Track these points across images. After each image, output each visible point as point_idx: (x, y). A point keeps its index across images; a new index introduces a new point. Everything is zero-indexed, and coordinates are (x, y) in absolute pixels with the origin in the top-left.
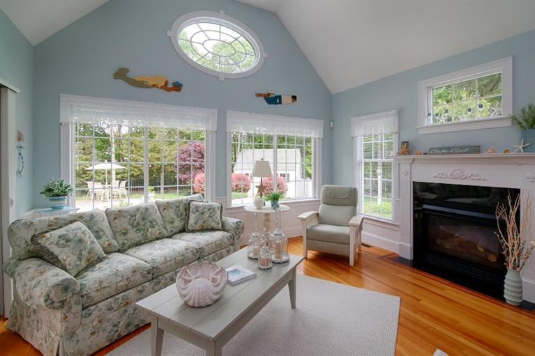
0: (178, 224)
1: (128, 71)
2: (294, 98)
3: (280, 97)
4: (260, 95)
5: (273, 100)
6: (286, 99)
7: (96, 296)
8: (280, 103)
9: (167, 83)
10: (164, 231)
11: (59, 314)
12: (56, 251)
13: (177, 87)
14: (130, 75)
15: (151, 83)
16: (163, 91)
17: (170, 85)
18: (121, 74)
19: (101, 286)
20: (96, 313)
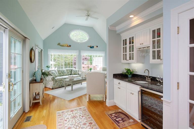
0: (70, 73)
1: (60, 43)
2: (97, 46)
3: (93, 47)
4: (89, 46)
5: (92, 47)
6: (95, 47)
7: (57, 80)
8: (94, 48)
9: (68, 45)
10: (67, 74)
11: (53, 81)
12: (51, 74)
13: (70, 46)
14: (61, 44)
15: (65, 46)
16: (67, 47)
17: (69, 46)
18: (59, 44)
19: (58, 79)
20: (57, 82)
